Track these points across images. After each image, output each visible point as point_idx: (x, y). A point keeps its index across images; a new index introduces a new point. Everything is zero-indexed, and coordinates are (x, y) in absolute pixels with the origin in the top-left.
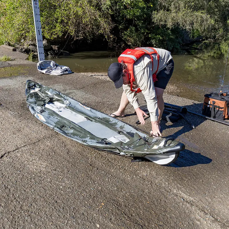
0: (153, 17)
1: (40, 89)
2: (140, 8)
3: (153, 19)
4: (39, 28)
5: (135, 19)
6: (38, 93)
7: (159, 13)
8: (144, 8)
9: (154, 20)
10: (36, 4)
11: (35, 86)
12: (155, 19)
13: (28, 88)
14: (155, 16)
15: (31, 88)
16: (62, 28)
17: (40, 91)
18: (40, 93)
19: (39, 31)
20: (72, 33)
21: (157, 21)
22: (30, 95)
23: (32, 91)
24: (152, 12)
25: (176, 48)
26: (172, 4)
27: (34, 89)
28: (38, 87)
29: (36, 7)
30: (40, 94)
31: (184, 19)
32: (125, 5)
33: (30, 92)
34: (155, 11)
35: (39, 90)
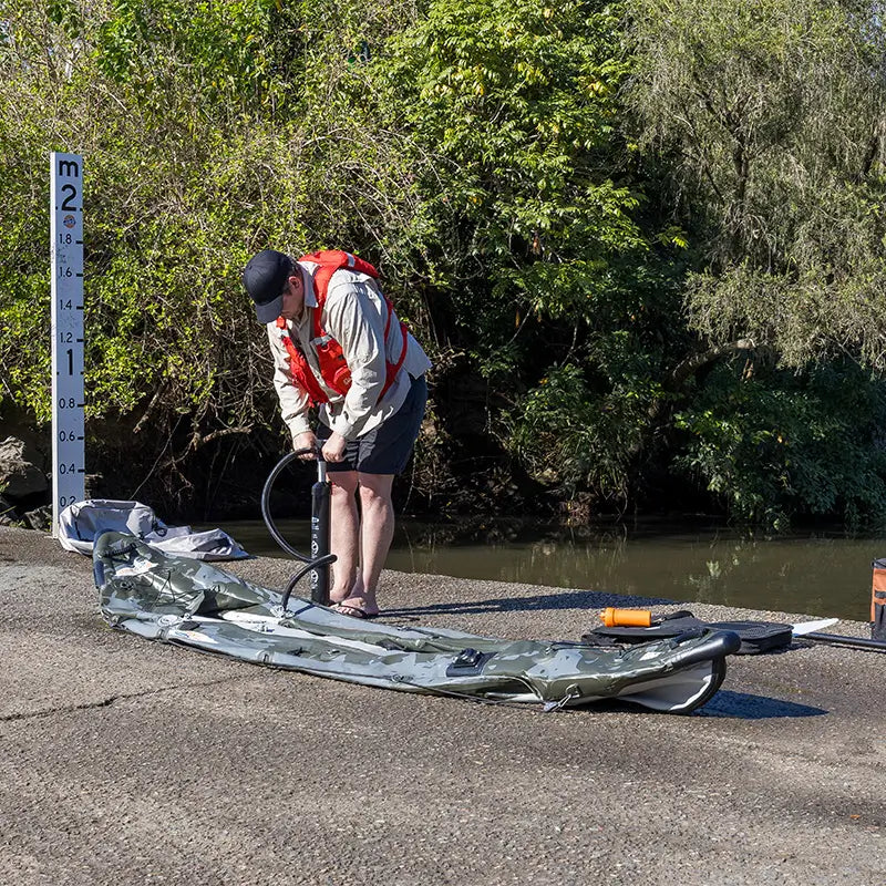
0: (691, 307)
1: (155, 565)
2: (613, 256)
3: (691, 316)
4: (74, 339)
5: (584, 320)
6: (151, 580)
7: (725, 281)
8: (635, 256)
9: (702, 323)
10: (69, 222)
11: (134, 554)
12: (705, 315)
13: (105, 556)
14: (704, 298)
15: (117, 560)
16: (137, 361)
17: (155, 570)
18: (157, 580)
19: (70, 352)
20: (201, 390)
21: (713, 325)
22: (118, 584)
23: (122, 572)
24: (682, 275)
25: (857, 500)
26: (802, 230)
27: (130, 564)
28: (149, 556)
29: (69, 237)
30: (156, 584)
31: (875, 314)
32: (517, 237)
33: (115, 573)
34: (700, 271)
35: (151, 570)
